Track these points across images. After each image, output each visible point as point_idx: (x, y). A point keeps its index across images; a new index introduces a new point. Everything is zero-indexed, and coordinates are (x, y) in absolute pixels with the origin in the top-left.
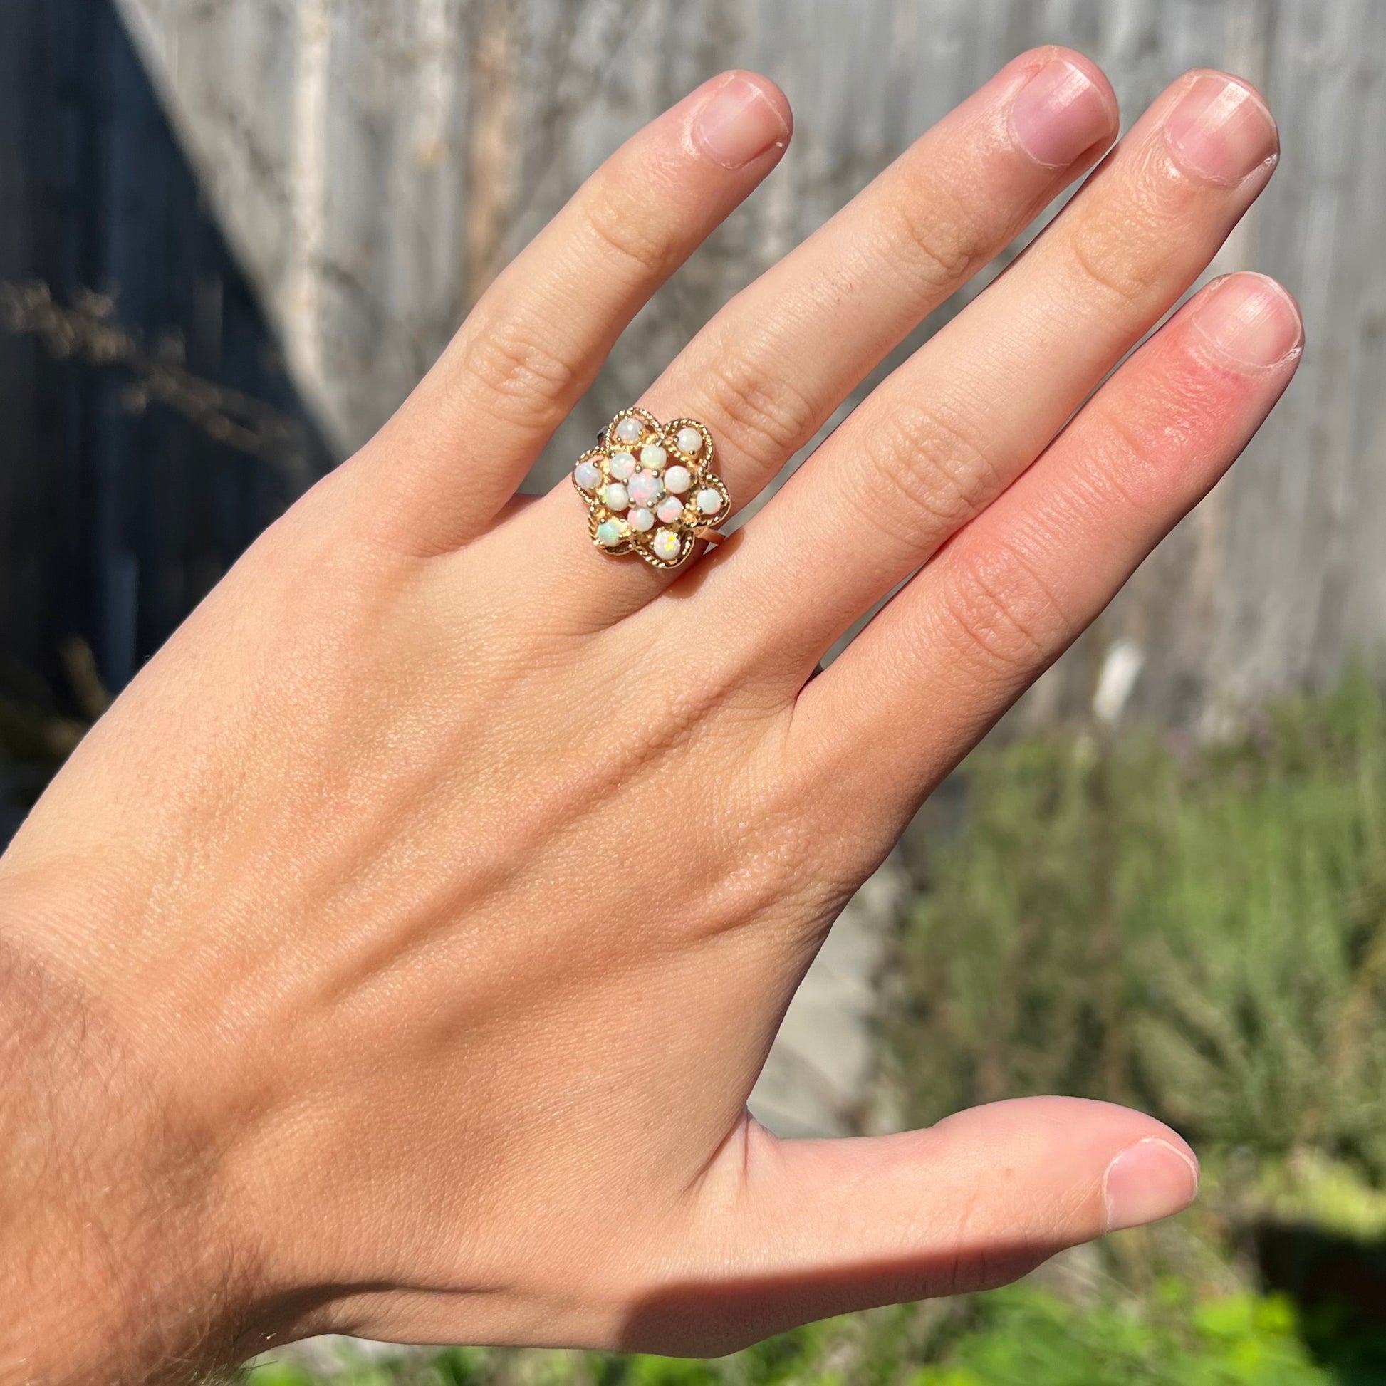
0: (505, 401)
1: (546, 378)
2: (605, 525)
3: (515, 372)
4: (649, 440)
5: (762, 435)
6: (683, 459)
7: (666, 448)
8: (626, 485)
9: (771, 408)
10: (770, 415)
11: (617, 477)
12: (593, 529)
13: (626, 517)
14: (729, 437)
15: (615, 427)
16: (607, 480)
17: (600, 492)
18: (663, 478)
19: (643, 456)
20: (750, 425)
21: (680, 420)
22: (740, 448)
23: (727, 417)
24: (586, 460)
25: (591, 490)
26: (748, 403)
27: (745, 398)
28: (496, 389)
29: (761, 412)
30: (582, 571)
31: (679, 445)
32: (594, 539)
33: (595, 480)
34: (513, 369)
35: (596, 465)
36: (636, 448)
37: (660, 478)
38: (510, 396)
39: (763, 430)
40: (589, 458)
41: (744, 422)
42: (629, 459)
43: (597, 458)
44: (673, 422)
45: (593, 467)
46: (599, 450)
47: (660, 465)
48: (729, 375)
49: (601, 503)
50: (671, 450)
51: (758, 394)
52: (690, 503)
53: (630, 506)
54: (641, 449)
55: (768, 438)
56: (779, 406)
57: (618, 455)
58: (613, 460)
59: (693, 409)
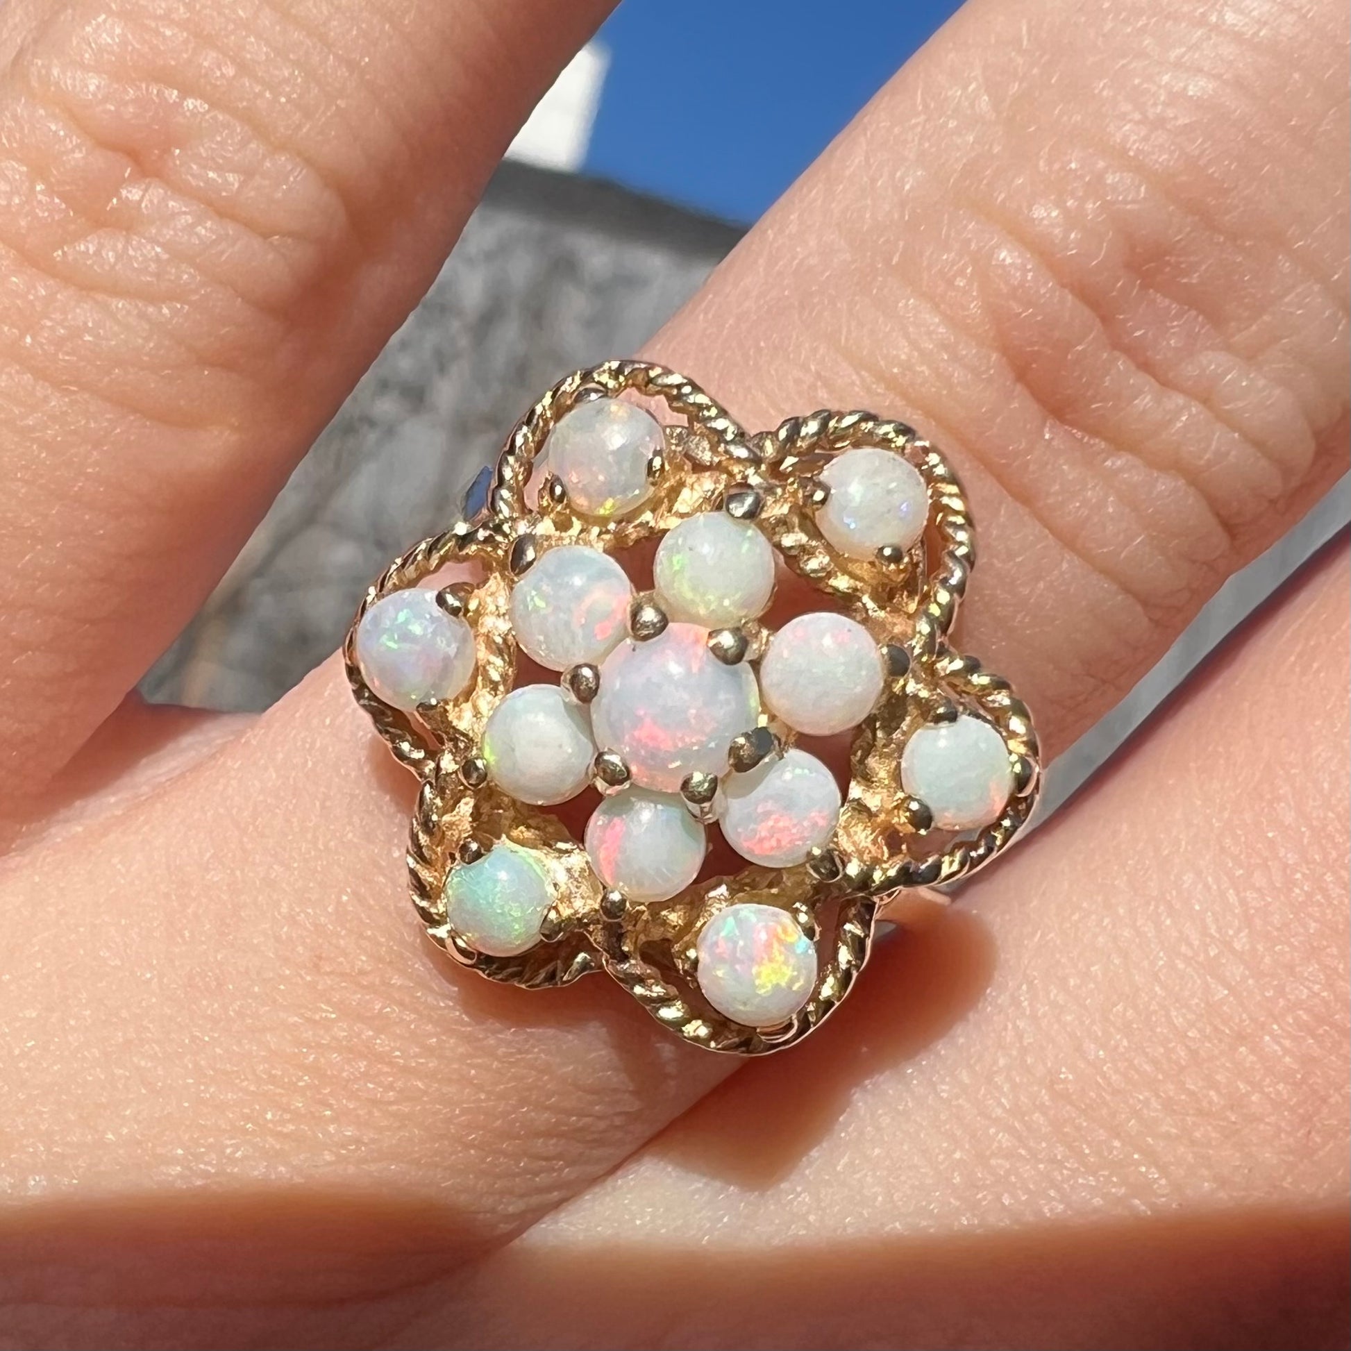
0: (84, 313)
1: (249, 225)
2: (485, 863)
3: (125, 202)
4: (687, 500)
5: (1165, 485)
6: (842, 583)
7: (772, 530)
8: (586, 694)
9: (1212, 362)
10: (1205, 396)
11: (542, 656)
12: (426, 875)
13: (578, 837)
14: (1025, 497)
15: (539, 446)
16: (497, 667)
17: (463, 720)
18: (756, 665)
19: (666, 563)
20: (1120, 442)
21: (826, 417)
22: (1068, 540)
23: (1020, 403)
24: (412, 584)
25: (424, 708)
26: (1120, 344)
27: (1106, 320)
28: (49, 270)
29: (1167, 384)
30: (382, 1043)
31: (828, 519)
32: (431, 920)
33: (446, 667)
34: (117, 193)
35: (450, 599)
36: (632, 532)
37: (744, 665)
38: (100, 297)
39: (1175, 465)
40: (423, 573)
41: (1094, 432)
42: (603, 574)
43: (453, 573)
44: (796, 425)
45: (437, 611)
46: (465, 540)
47: (744, 604)
48: (1045, 214)
49: (468, 768)
50: (788, 540)
51: (1162, 301)
52: (868, 780)
53: (600, 785)
54: (654, 538)
55: (1192, 500)
56: (1251, 356)
57: (547, 562)
58: (525, 583)
59: (880, 377)
